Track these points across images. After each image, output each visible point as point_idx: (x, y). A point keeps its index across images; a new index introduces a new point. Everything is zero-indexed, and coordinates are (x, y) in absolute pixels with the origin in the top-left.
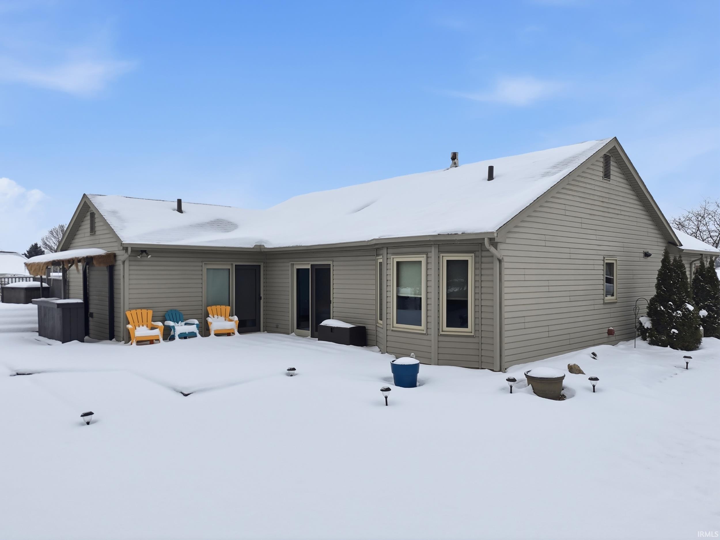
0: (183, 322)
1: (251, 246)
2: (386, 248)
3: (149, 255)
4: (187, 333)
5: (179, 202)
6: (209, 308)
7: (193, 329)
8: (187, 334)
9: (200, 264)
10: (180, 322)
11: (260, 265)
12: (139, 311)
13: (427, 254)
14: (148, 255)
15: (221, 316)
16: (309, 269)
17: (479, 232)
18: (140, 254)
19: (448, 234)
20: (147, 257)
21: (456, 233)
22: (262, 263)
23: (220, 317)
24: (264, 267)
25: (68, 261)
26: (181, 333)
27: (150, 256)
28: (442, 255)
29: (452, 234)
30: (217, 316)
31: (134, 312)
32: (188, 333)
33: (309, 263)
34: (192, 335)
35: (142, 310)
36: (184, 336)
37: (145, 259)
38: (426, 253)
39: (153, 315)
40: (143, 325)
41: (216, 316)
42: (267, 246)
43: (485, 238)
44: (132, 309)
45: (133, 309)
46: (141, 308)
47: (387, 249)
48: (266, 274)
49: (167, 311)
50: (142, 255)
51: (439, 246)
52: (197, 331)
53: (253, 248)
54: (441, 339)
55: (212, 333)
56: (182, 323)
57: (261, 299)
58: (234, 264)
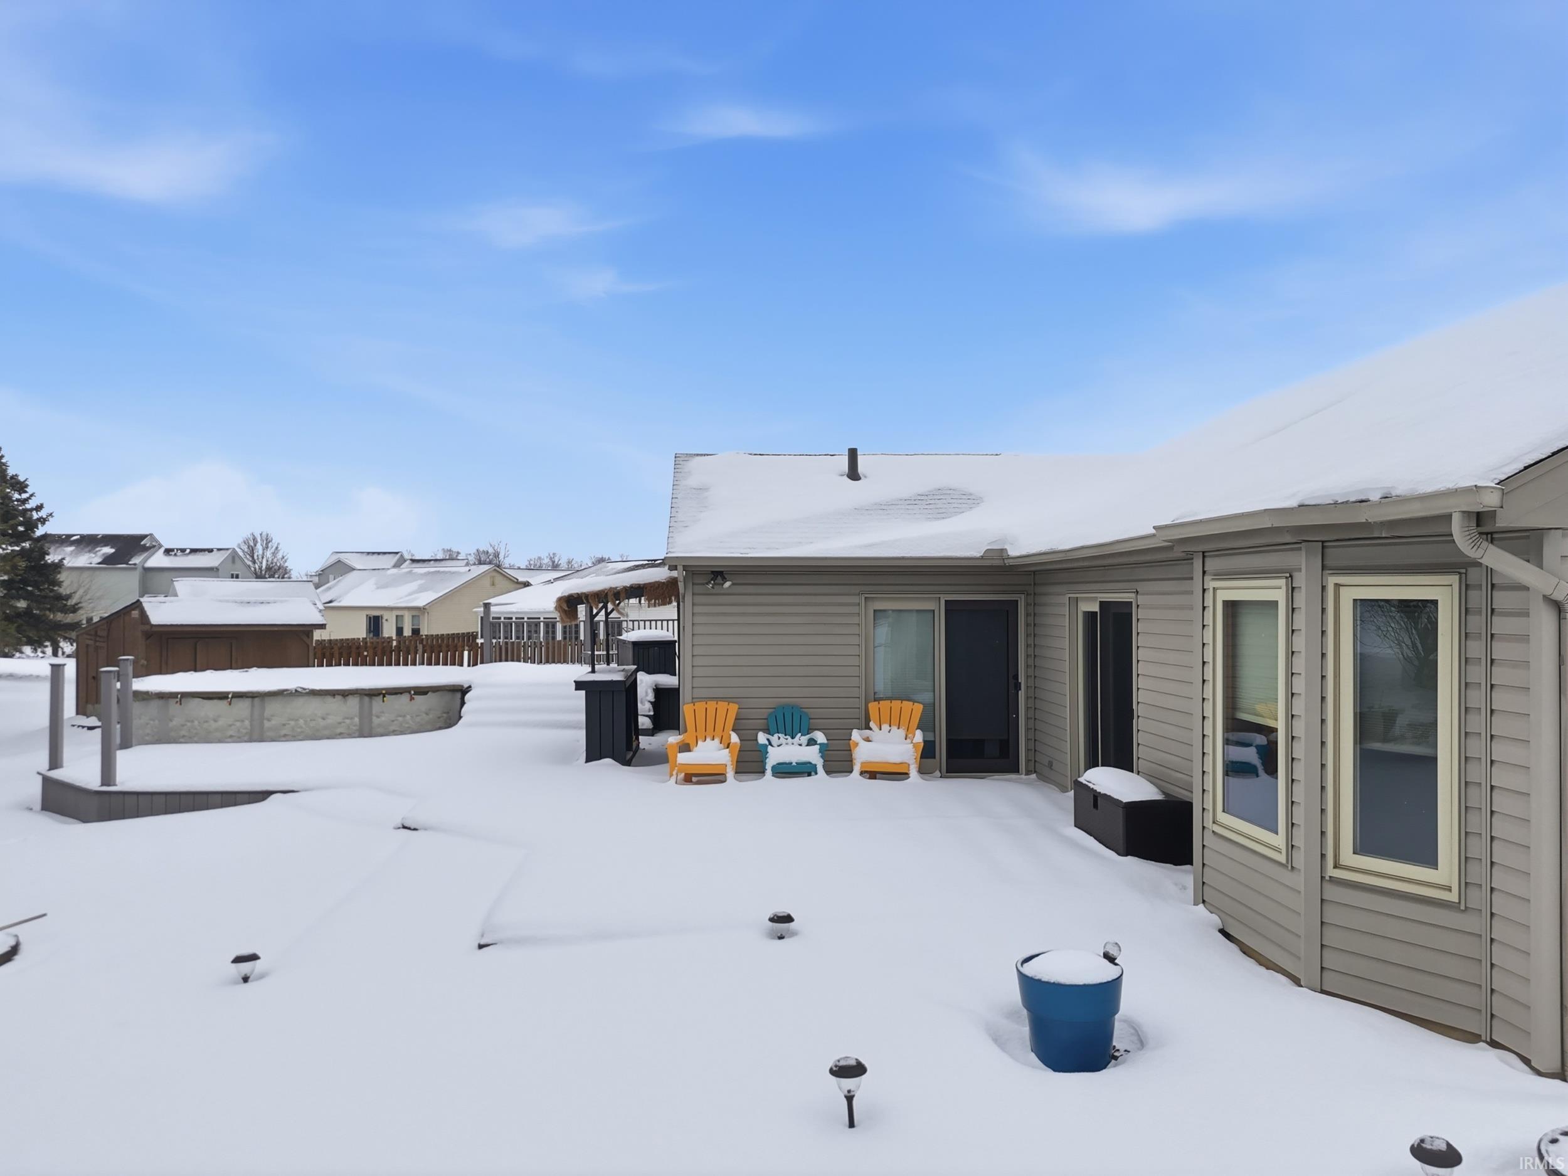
0: (805, 735)
1: (977, 553)
2: (1201, 553)
3: (726, 582)
4: (794, 764)
5: (853, 454)
6: (873, 707)
7: (812, 755)
8: (794, 766)
9: (855, 599)
10: (800, 734)
11: (1017, 601)
12: (712, 705)
13: (1291, 576)
14: (725, 580)
15: (899, 728)
16: (1097, 612)
17: (1430, 491)
18: (712, 580)
19: (1336, 503)
20: (723, 584)
21: (1364, 498)
22: (1023, 596)
23: (894, 728)
24: (1027, 605)
25: (596, 596)
26: (778, 764)
27: (727, 584)
28: (1332, 581)
29: (1347, 502)
30: (890, 726)
31: (700, 706)
32: (796, 763)
33: (1097, 597)
34: (805, 770)
35: (719, 702)
36: (785, 771)
37: (717, 589)
38: (1288, 575)
39: (737, 714)
40: (714, 737)
41: (885, 727)
42: (1013, 552)
43: (1454, 514)
44: (698, 700)
45: (701, 699)
46: (717, 699)
47: (1204, 557)
48: (1035, 625)
49: (775, 708)
50: (716, 581)
51: (1323, 547)
52: (819, 763)
53: (982, 558)
54: (1332, 892)
55: (857, 769)
56: (803, 737)
57: (1020, 689)
58: (944, 598)
